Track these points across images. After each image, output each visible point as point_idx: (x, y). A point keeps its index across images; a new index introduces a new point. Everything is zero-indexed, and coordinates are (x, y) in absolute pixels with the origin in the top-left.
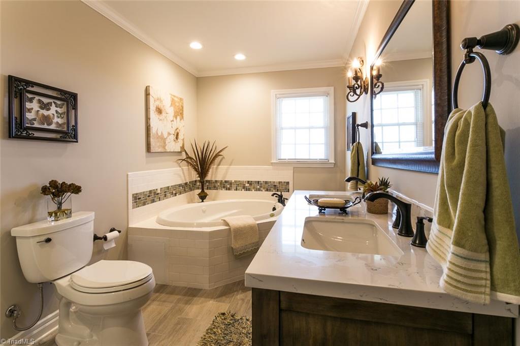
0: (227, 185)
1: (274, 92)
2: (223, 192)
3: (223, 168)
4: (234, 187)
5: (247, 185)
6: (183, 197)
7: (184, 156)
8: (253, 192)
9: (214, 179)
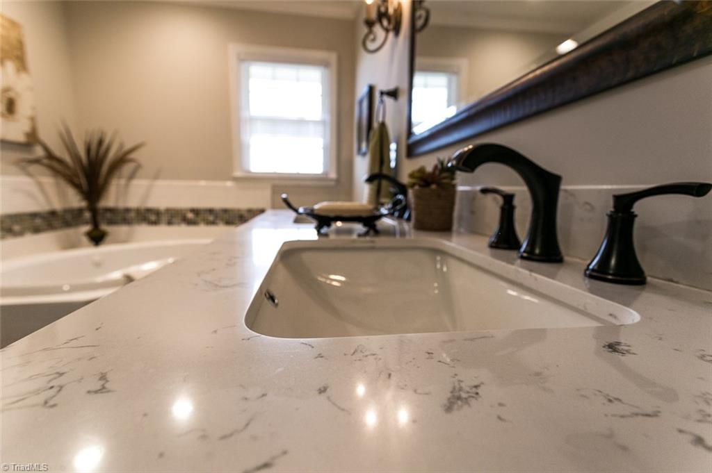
0: (150, 217)
1: (234, 49)
2: (143, 230)
3: (139, 185)
4: (164, 218)
5: (190, 215)
6: (47, 238)
7: (39, 152)
8: (202, 228)
9: (121, 205)
